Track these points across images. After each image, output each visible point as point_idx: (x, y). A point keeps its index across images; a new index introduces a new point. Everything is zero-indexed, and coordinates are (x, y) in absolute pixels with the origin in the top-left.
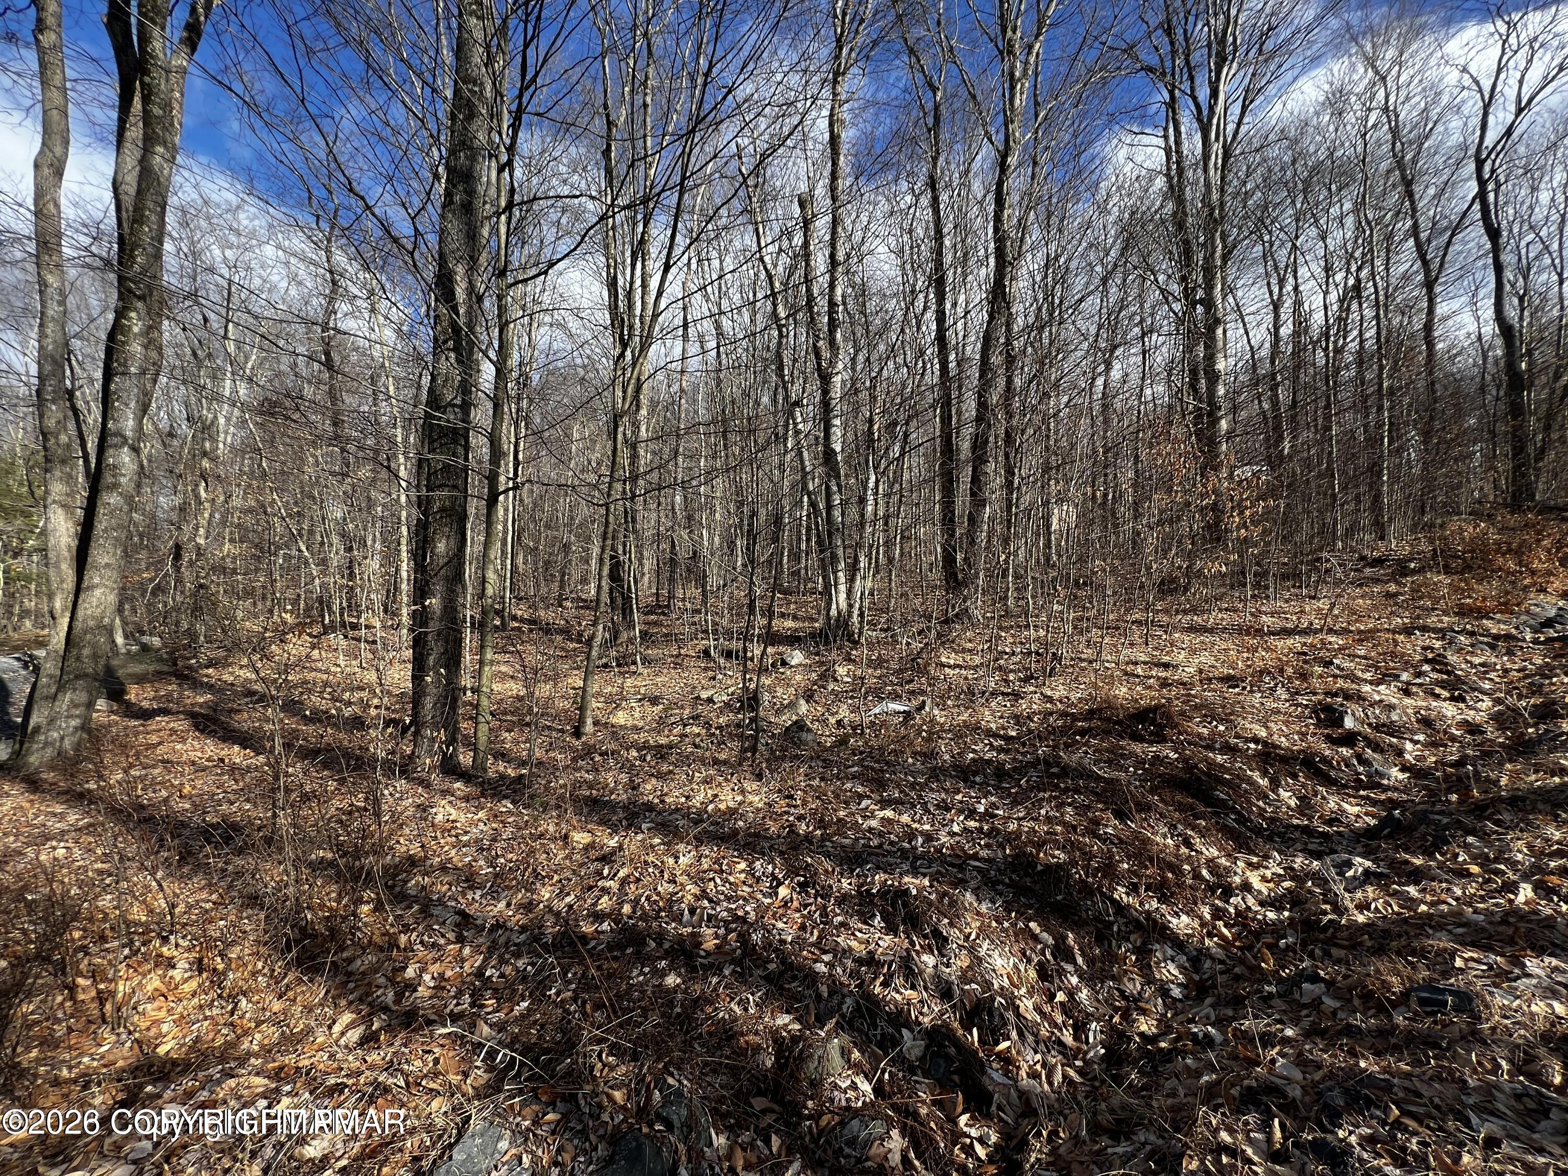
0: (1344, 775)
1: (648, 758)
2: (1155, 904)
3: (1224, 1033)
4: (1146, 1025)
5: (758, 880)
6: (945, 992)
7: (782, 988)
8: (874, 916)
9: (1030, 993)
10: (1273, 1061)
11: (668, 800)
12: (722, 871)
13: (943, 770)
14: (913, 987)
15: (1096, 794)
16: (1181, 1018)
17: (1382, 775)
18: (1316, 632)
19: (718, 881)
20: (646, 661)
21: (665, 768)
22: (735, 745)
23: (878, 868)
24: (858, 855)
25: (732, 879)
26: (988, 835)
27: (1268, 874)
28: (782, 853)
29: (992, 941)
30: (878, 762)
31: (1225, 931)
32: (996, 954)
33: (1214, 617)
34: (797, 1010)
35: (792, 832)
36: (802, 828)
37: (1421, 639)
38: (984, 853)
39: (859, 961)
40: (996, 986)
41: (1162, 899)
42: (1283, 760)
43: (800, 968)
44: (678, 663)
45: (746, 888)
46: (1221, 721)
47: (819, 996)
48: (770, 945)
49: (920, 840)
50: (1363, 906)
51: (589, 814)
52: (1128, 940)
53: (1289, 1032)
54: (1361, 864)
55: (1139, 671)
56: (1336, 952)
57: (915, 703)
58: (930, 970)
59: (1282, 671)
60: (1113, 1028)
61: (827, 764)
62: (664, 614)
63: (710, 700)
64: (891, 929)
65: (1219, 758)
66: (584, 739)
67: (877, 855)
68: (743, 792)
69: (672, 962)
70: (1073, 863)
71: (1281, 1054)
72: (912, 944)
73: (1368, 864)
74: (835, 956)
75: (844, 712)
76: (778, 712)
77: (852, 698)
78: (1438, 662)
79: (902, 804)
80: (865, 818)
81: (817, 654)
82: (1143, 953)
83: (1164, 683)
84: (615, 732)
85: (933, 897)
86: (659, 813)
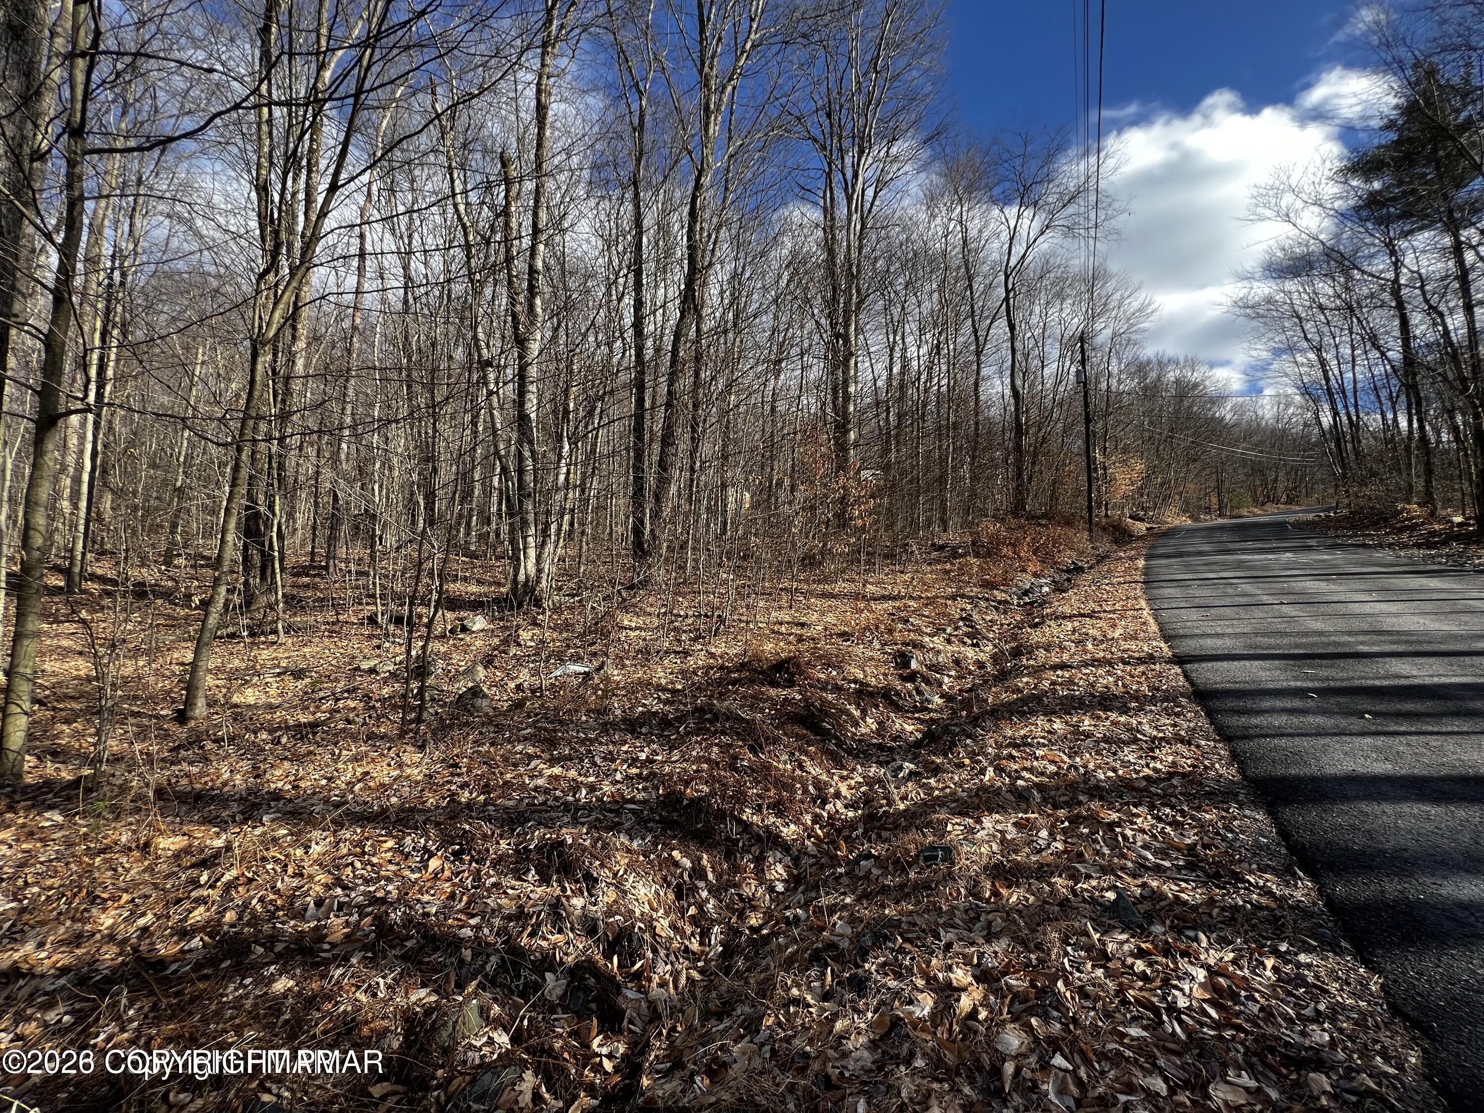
0: (907, 704)
1: (284, 740)
2: (772, 819)
3: (807, 911)
4: (754, 920)
5: (407, 856)
6: (590, 928)
7: (421, 963)
8: (529, 870)
9: (667, 914)
10: (835, 924)
11: (302, 784)
12: (364, 853)
13: (614, 725)
14: (560, 931)
15: (738, 734)
16: (781, 907)
17: (928, 701)
18: (903, 597)
19: (358, 865)
20: (288, 629)
21: (303, 749)
22: (396, 717)
23: (540, 824)
24: (521, 814)
25: (375, 860)
26: (646, 779)
27: (853, 783)
28: (437, 824)
29: (638, 874)
30: (552, 722)
31: (819, 832)
32: (640, 886)
33: (841, 586)
34: (435, 981)
35: (452, 801)
36: (465, 796)
37: (961, 603)
38: (640, 796)
39: (509, 918)
40: (638, 914)
41: (779, 814)
42: (871, 695)
43: (444, 936)
44: (335, 630)
45: (393, 868)
46: (834, 668)
47: (462, 962)
48: (411, 921)
49: (584, 792)
50: (904, 798)
51: (188, 812)
52: (749, 852)
53: (848, 900)
54: (909, 766)
55: (783, 629)
56: (885, 834)
57: (596, 664)
58: (578, 912)
59: (877, 627)
60: (730, 928)
61: (499, 729)
62: (319, 575)
63: (373, 671)
64: (545, 880)
65: (830, 697)
66: (192, 723)
67: (540, 812)
68: (400, 766)
69: (284, 965)
70: (713, 794)
71: (840, 918)
72: (564, 890)
73: (912, 766)
74: (483, 918)
75: (524, 677)
76: (453, 680)
77: (534, 661)
78: (968, 620)
79: (571, 759)
80: (532, 777)
81: (501, 619)
82: (759, 860)
83: (800, 639)
84: (238, 713)
85: (587, 843)
86: (290, 801)
